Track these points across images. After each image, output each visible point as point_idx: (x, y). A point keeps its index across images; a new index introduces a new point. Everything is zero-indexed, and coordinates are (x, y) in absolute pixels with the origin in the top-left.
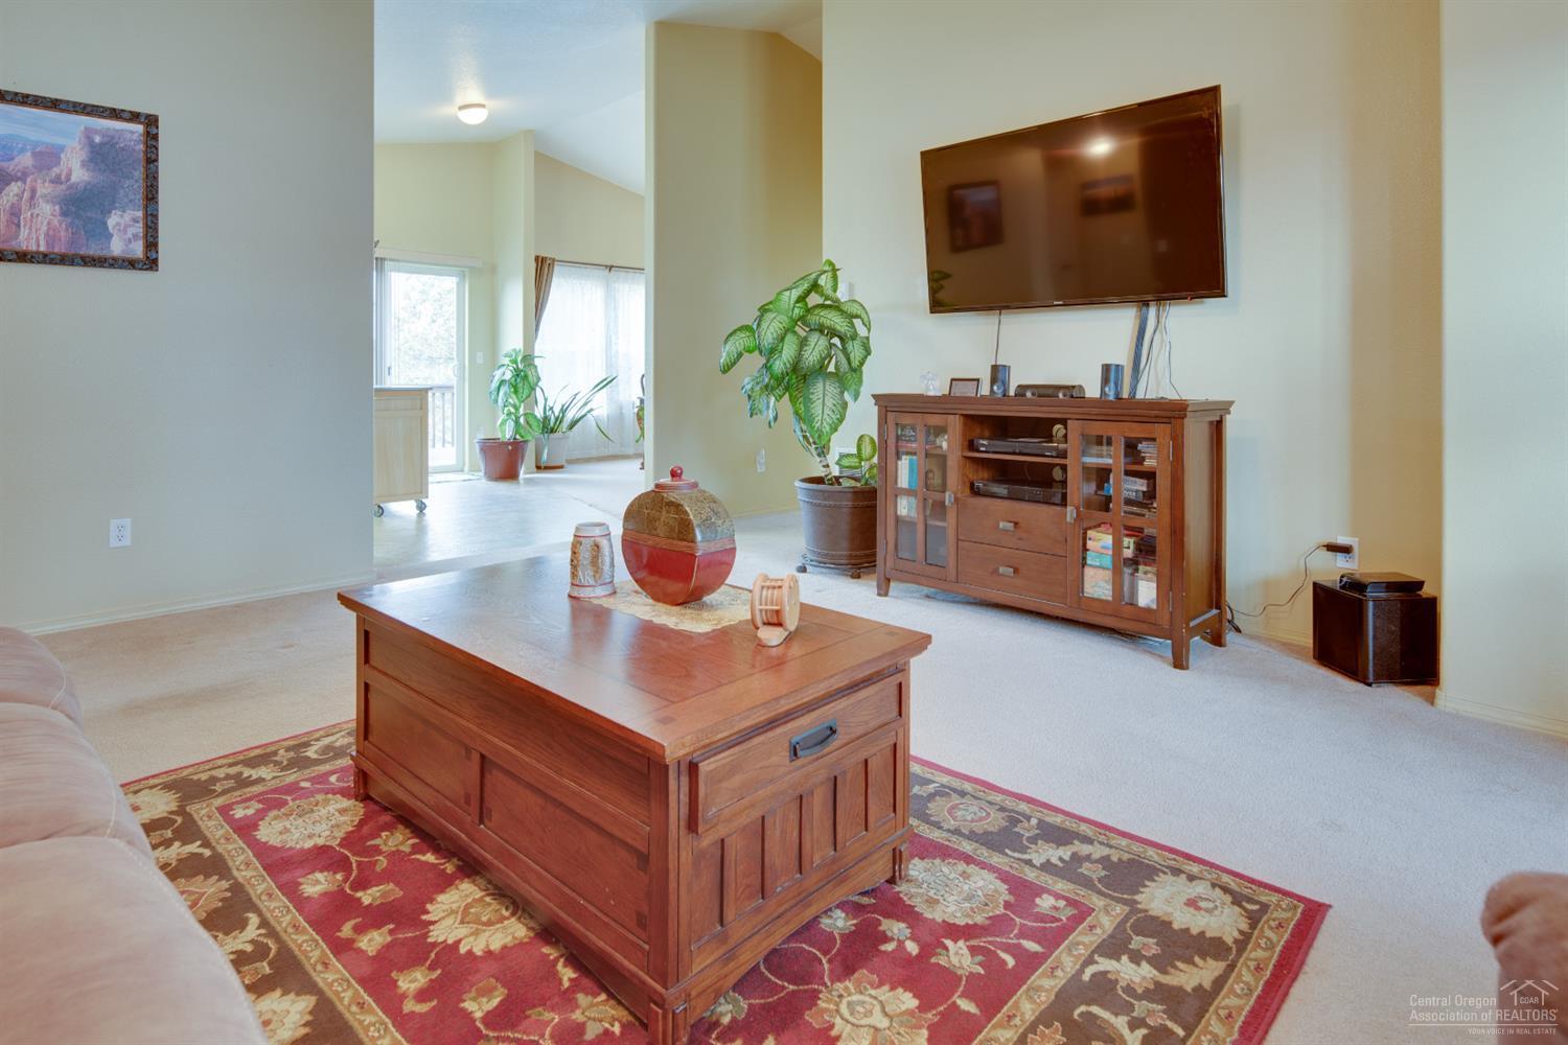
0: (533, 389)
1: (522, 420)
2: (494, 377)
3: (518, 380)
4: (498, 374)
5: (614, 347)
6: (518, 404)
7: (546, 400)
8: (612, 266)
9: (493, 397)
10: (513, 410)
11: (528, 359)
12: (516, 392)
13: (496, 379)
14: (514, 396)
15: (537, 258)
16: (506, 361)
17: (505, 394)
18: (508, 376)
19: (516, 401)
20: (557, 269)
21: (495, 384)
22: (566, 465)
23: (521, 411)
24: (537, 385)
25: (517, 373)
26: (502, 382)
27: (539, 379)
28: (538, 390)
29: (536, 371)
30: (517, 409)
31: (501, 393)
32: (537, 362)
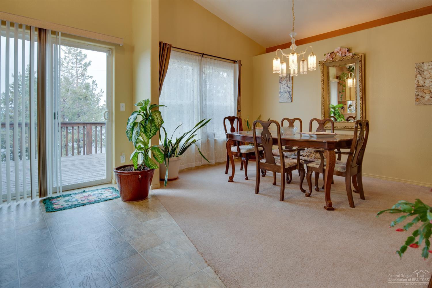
0: (158, 129)
1: (150, 154)
2: (129, 120)
3: (147, 122)
4: (132, 118)
5: (204, 102)
6: (146, 141)
7: (166, 134)
8: (204, 54)
9: (129, 135)
10: (142, 146)
11: (155, 107)
12: (145, 131)
13: (131, 121)
14: (144, 135)
15: (160, 43)
16: (139, 108)
17: (137, 132)
18: (140, 119)
19: (145, 138)
20: (173, 53)
21: (130, 125)
22: (179, 176)
23: (150, 145)
24: (161, 126)
25: (147, 117)
26: (135, 124)
27: (162, 122)
28: (161, 129)
29: (161, 116)
30: (145, 144)
31: (134, 132)
32: (161, 109)
